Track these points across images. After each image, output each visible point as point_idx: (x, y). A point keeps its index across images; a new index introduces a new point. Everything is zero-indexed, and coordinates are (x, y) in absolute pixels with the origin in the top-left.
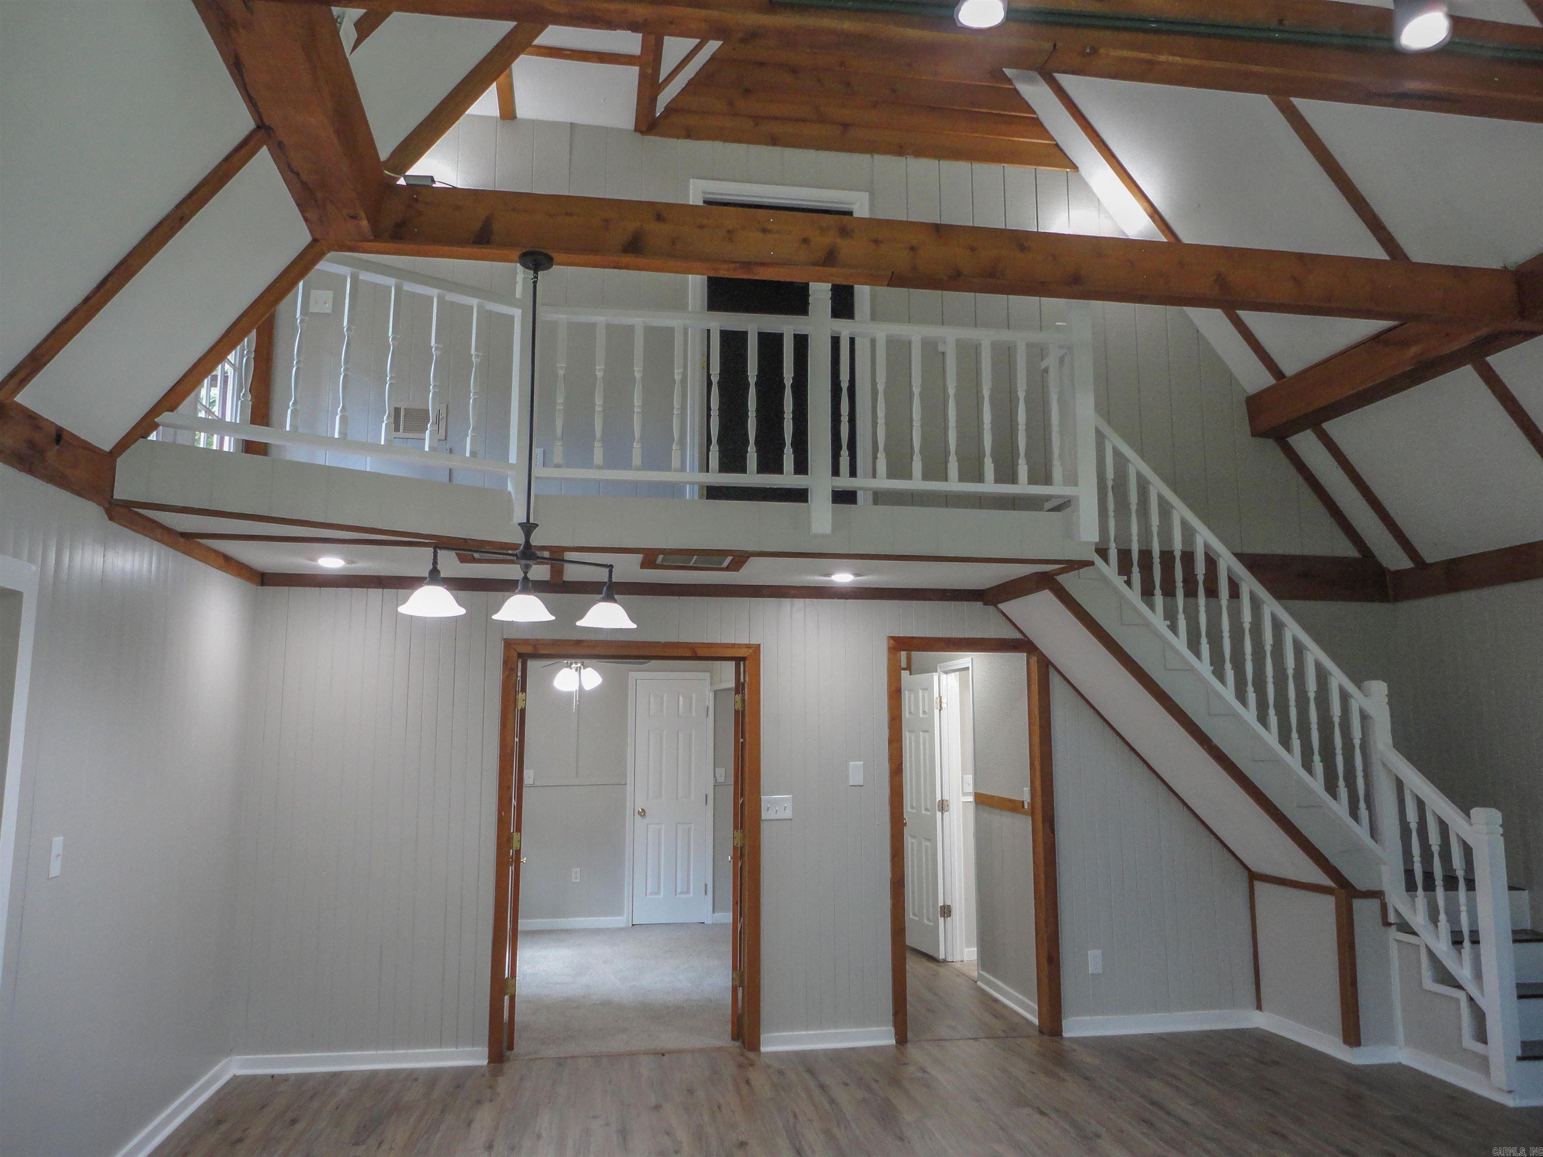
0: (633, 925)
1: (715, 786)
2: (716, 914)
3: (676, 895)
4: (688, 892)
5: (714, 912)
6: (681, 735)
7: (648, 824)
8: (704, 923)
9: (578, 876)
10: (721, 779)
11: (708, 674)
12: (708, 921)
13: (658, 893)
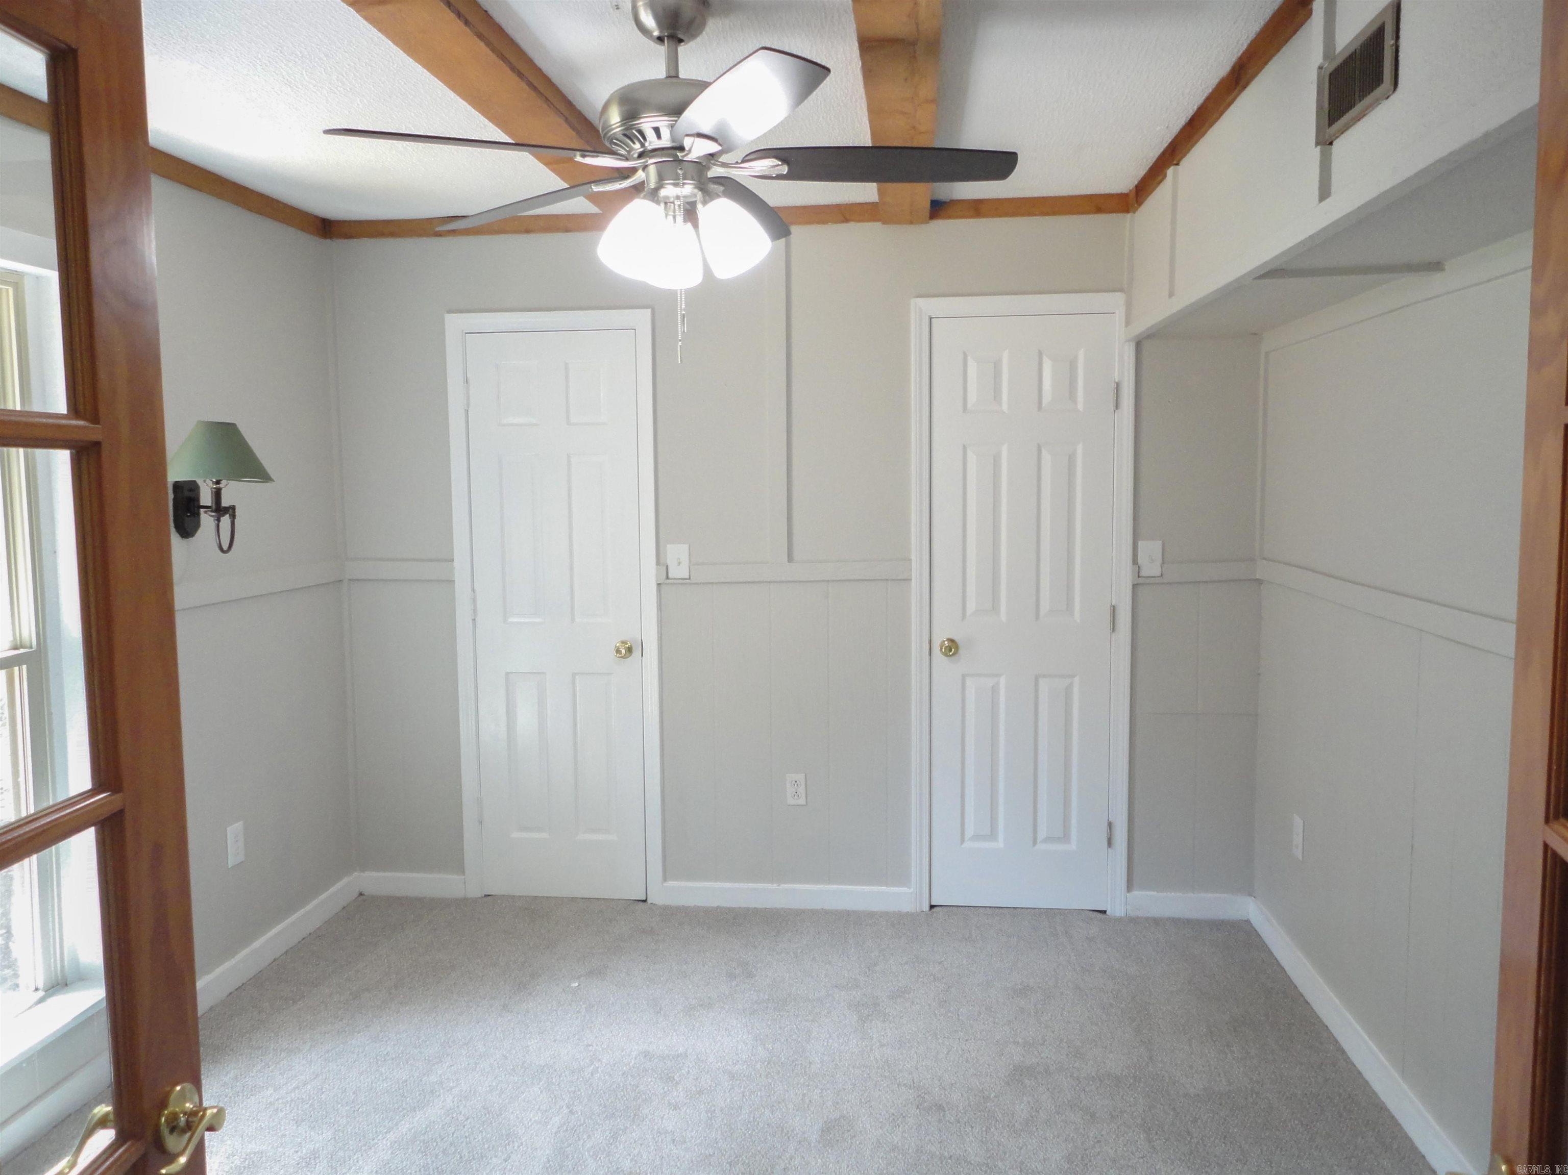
0: (932, 907)
1: (1135, 586)
2: (1136, 893)
3: (1035, 842)
4: (1065, 837)
5: (1130, 888)
6: (1046, 457)
7: (964, 677)
8: (1104, 912)
9: (802, 790)
10: (1151, 569)
11: (1118, 299)
12: (1117, 910)
13: (992, 835)
